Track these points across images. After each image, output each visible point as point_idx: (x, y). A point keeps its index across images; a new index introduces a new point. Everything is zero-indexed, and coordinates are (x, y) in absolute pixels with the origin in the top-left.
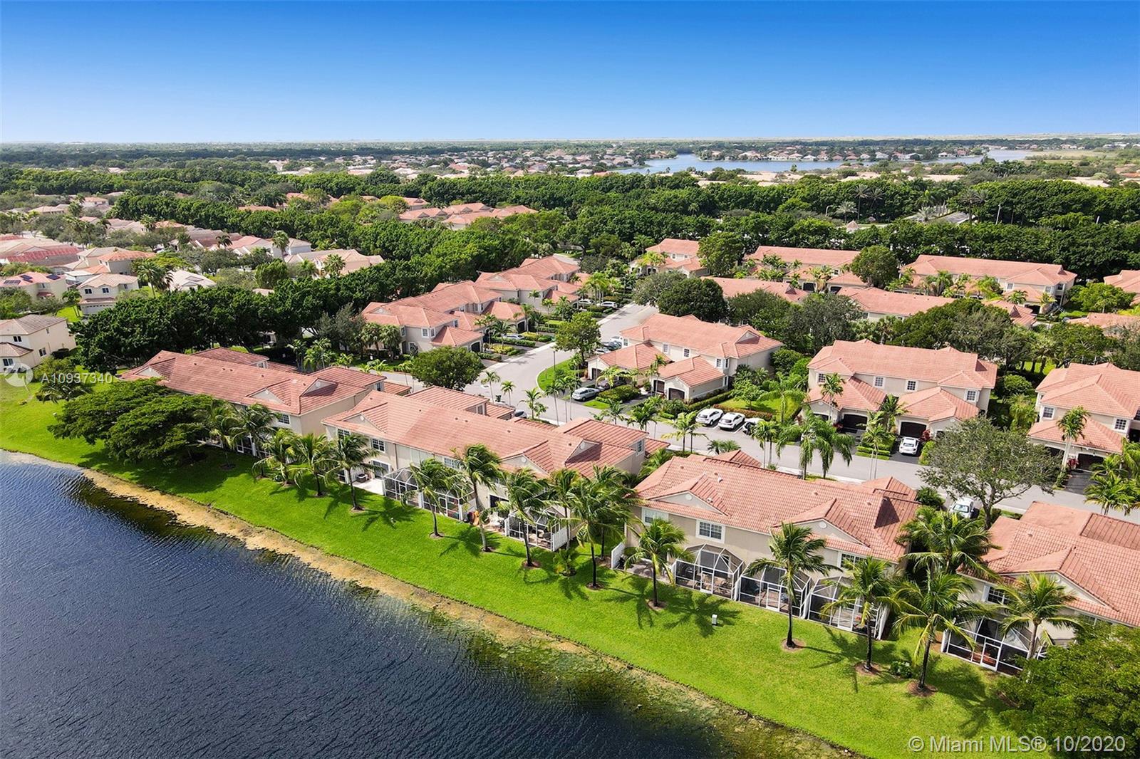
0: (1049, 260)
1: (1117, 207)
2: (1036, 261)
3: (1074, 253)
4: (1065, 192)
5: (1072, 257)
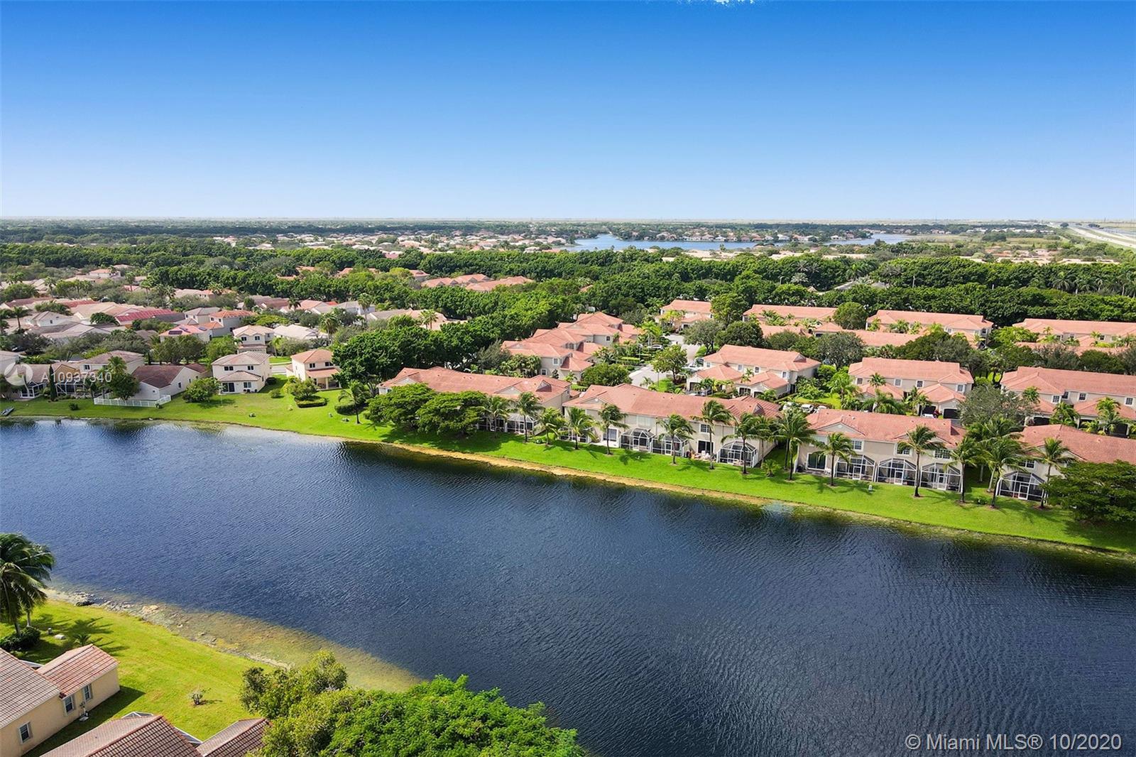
0: (972, 313)
1: (1005, 278)
2: (963, 313)
4: (964, 266)
5: (989, 311)
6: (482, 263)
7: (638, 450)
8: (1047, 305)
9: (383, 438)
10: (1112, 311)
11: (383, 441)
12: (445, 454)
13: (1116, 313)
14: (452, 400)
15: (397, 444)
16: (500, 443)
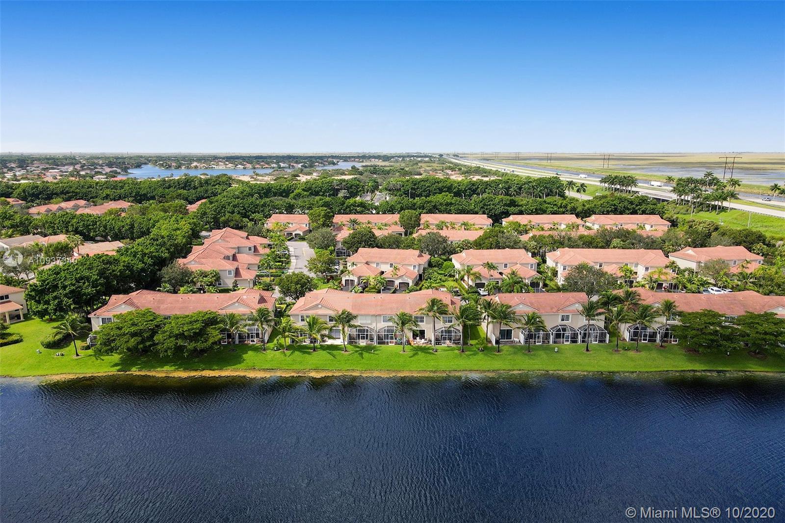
3: (487, 209)
5: (486, 211)
6: (78, 190)
7: (365, 344)
8: (518, 206)
9: (118, 368)
10: (552, 208)
11: (118, 371)
12: (193, 374)
13: (555, 209)
14: (191, 322)
15: (135, 371)
16: (240, 357)
